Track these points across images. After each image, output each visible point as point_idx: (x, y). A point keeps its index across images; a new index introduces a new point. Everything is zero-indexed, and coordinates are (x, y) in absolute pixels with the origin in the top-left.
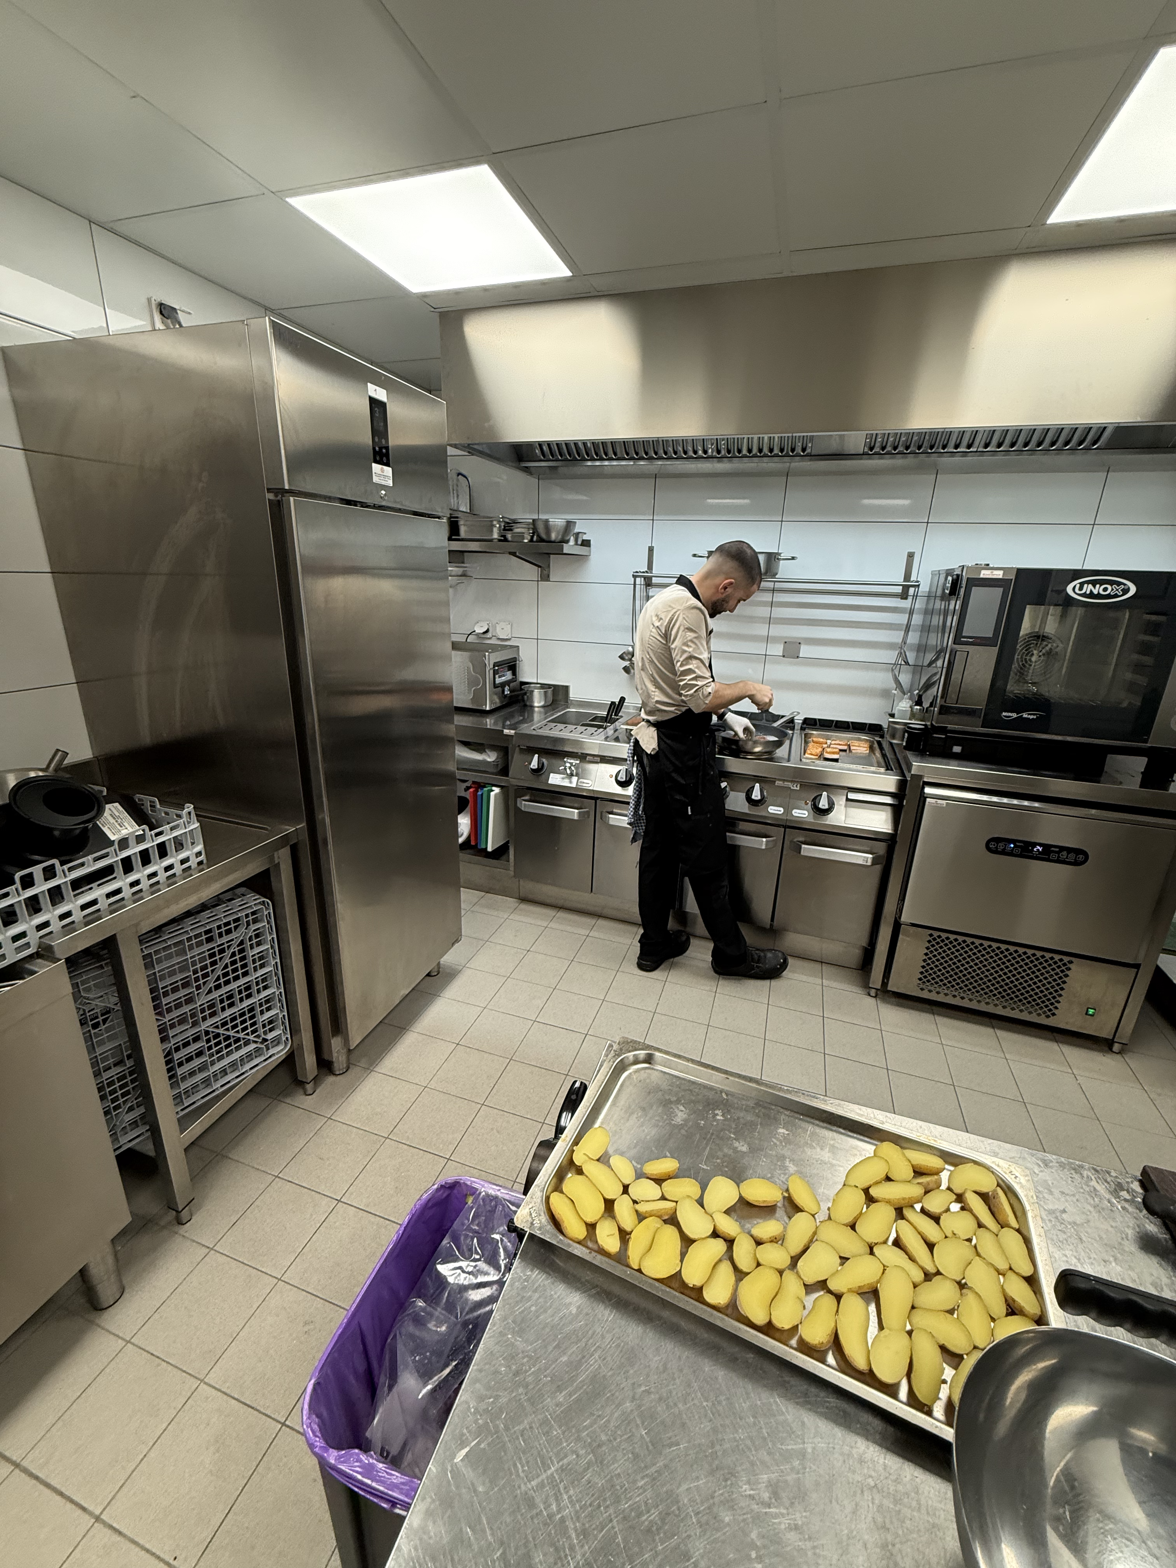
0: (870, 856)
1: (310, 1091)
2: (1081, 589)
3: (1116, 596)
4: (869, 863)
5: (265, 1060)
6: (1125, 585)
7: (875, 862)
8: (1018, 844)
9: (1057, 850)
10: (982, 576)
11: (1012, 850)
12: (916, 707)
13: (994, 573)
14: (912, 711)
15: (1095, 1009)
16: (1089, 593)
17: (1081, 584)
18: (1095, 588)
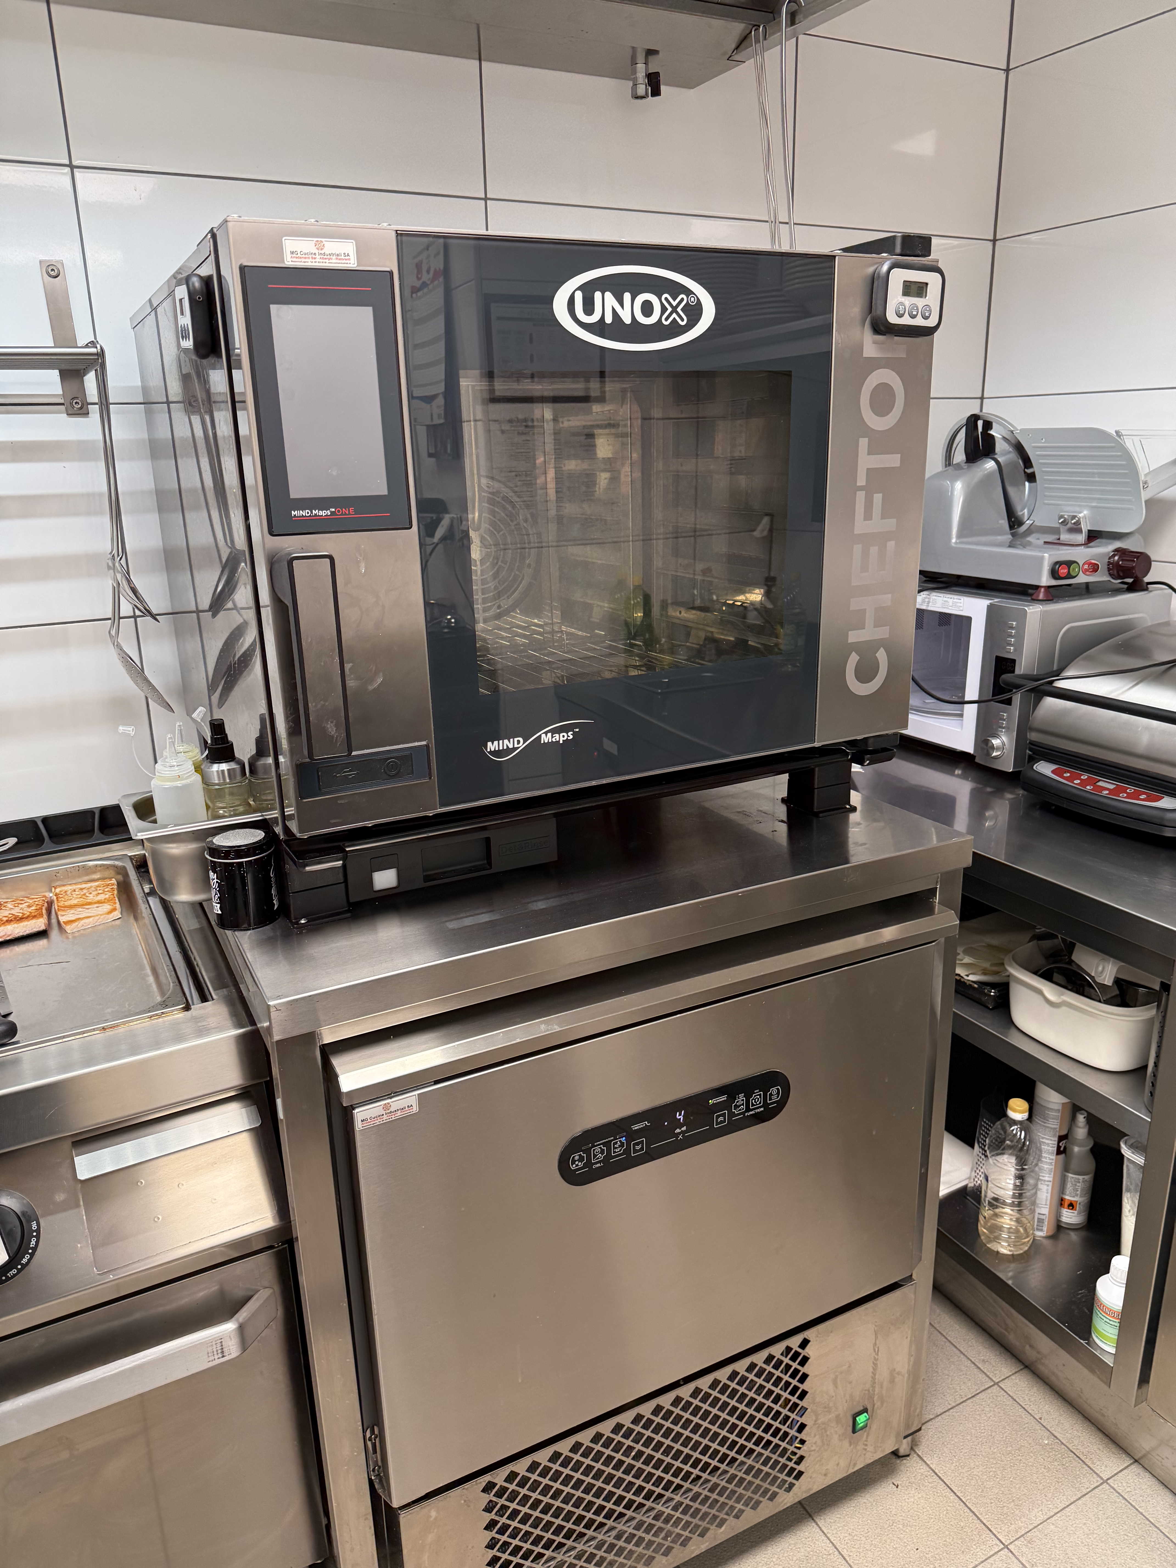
2: (589, 308)
3: (675, 330)
6: (688, 292)
8: (636, 1127)
9: (723, 1098)
10: (289, 261)
11: (627, 1151)
12: (215, 767)
13: (327, 250)
14: (206, 781)
15: (865, 1410)
16: (609, 319)
17: (588, 289)
18: (622, 305)
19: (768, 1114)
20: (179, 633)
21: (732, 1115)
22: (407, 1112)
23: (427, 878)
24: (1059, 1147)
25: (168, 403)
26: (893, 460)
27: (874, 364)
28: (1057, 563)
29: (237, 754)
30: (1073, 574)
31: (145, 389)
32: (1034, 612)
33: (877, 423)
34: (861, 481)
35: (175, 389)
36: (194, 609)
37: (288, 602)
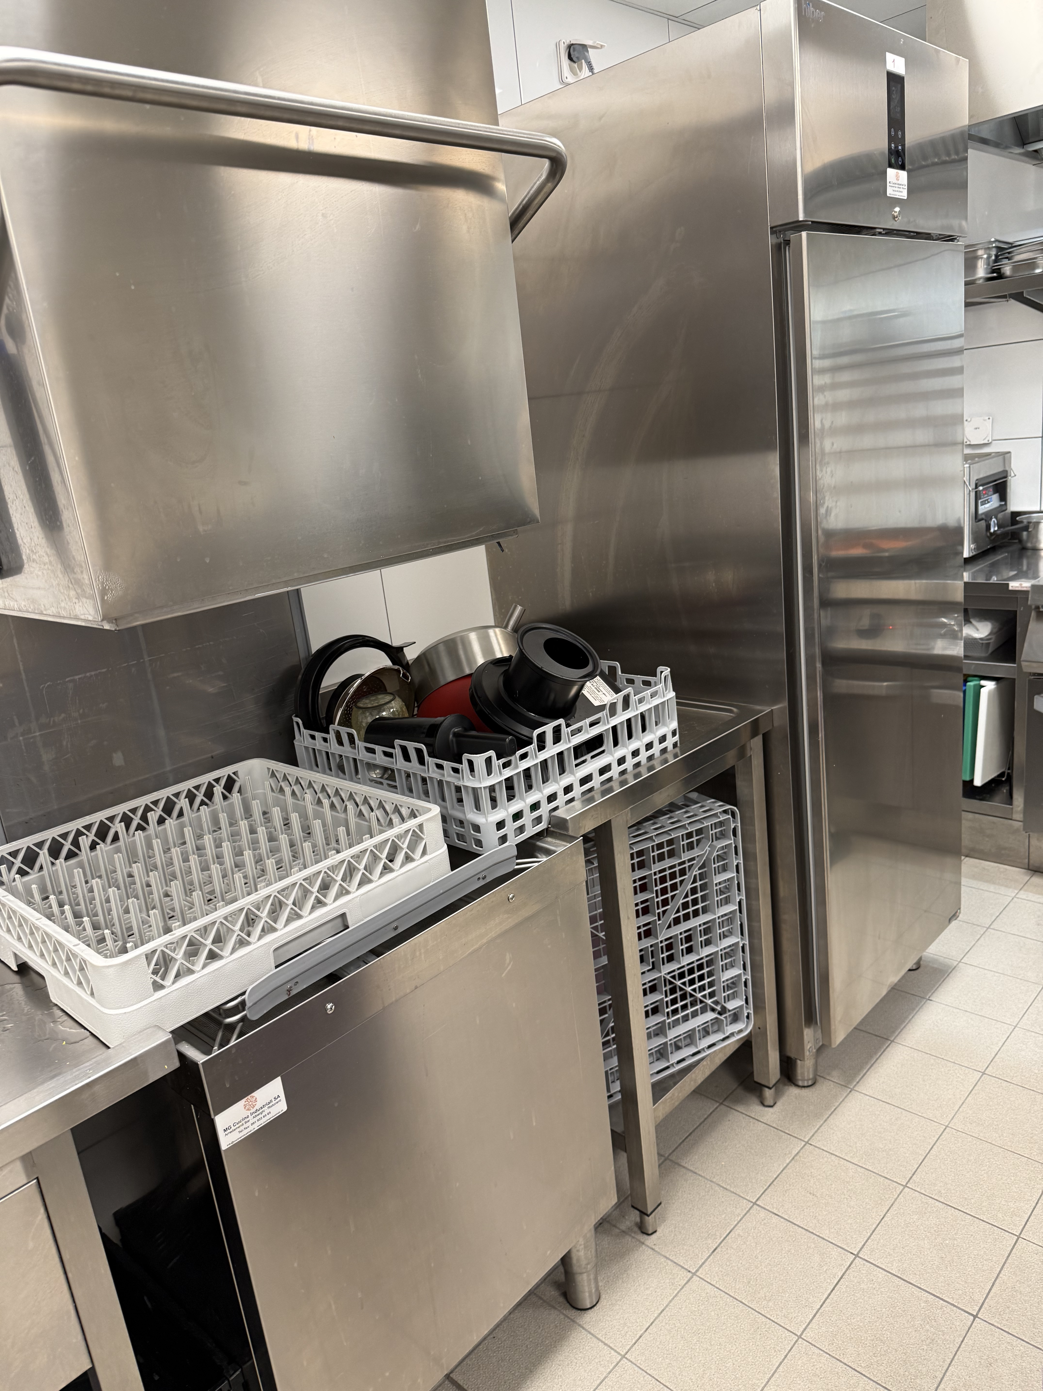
1: (769, 1101)
5: (724, 1040)
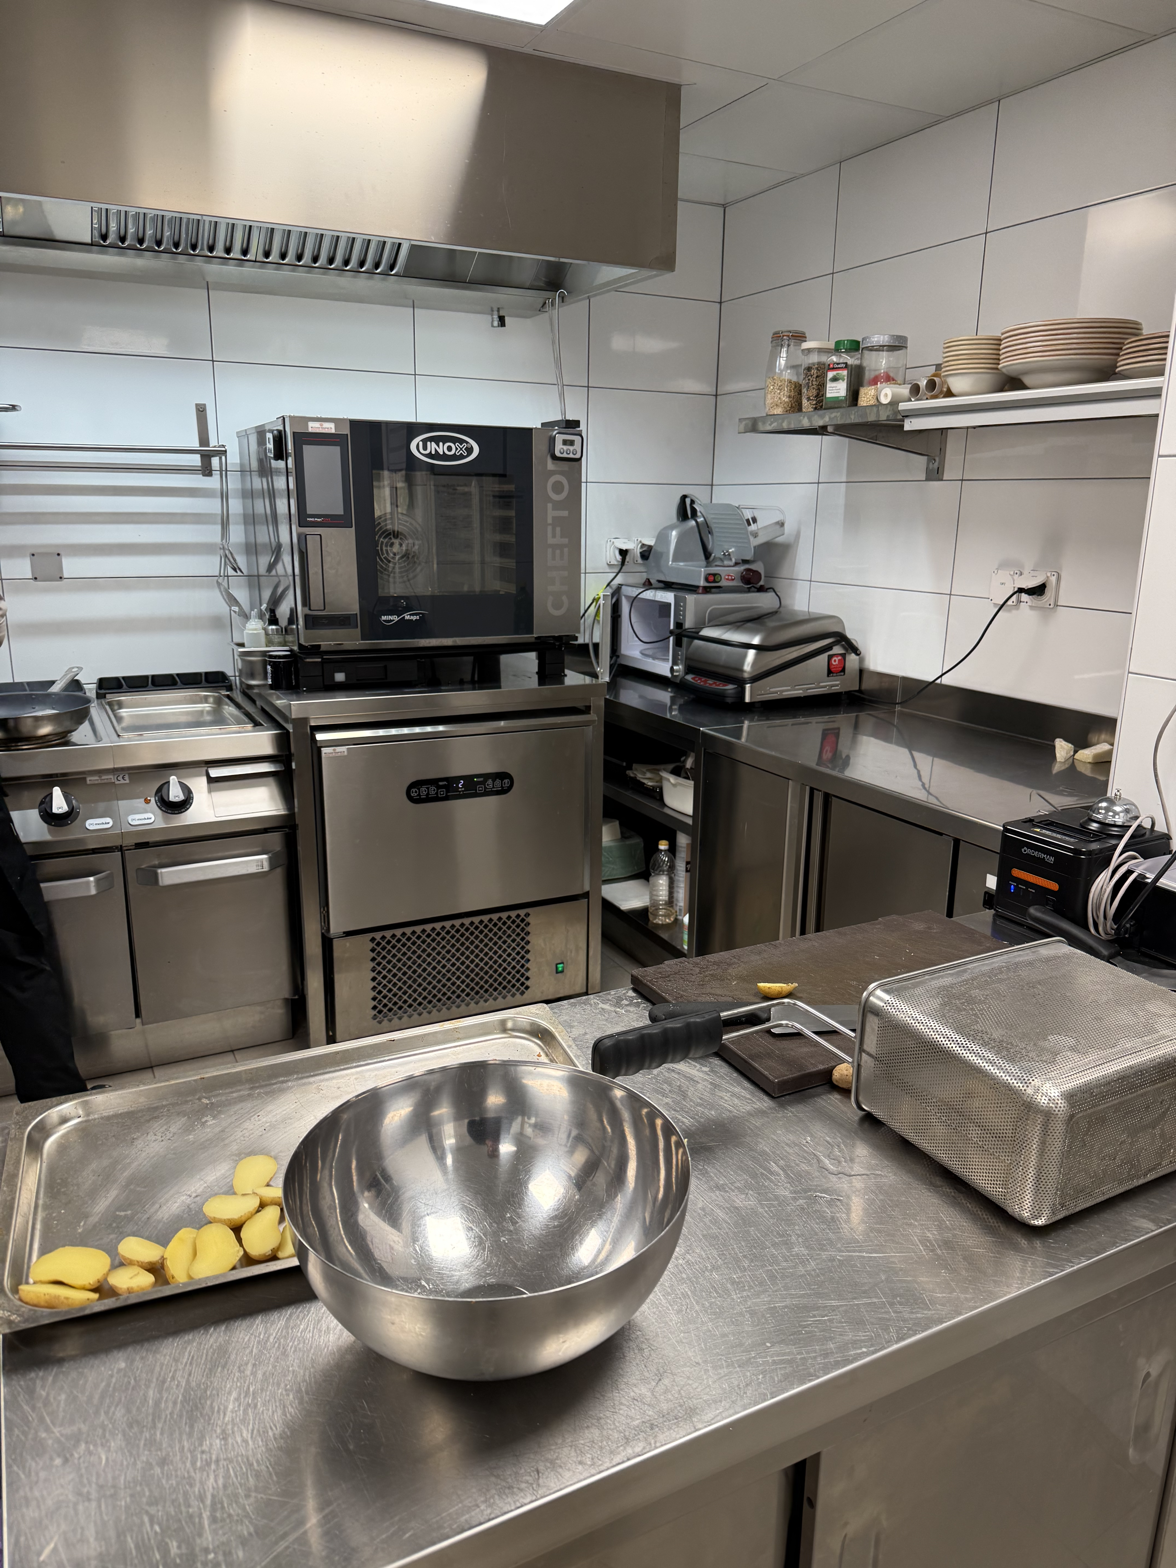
0: (265, 856)
2: (425, 448)
3: (462, 457)
4: (266, 868)
6: (467, 442)
7: (272, 862)
8: (441, 783)
9: (481, 779)
10: (310, 430)
11: (437, 793)
12: (270, 627)
13: (324, 426)
14: (267, 634)
15: (563, 963)
16: (433, 452)
17: (425, 441)
18: (439, 447)
19: (503, 791)
20: (250, 586)
21: (485, 788)
22: (342, 754)
23: (358, 680)
24: (687, 868)
25: (251, 471)
26: (565, 513)
27: (553, 473)
28: (710, 574)
29: (280, 624)
30: (717, 580)
31: (242, 465)
32: (691, 598)
33: (555, 497)
34: (550, 521)
35: (255, 465)
36: (256, 574)
37: (304, 551)
